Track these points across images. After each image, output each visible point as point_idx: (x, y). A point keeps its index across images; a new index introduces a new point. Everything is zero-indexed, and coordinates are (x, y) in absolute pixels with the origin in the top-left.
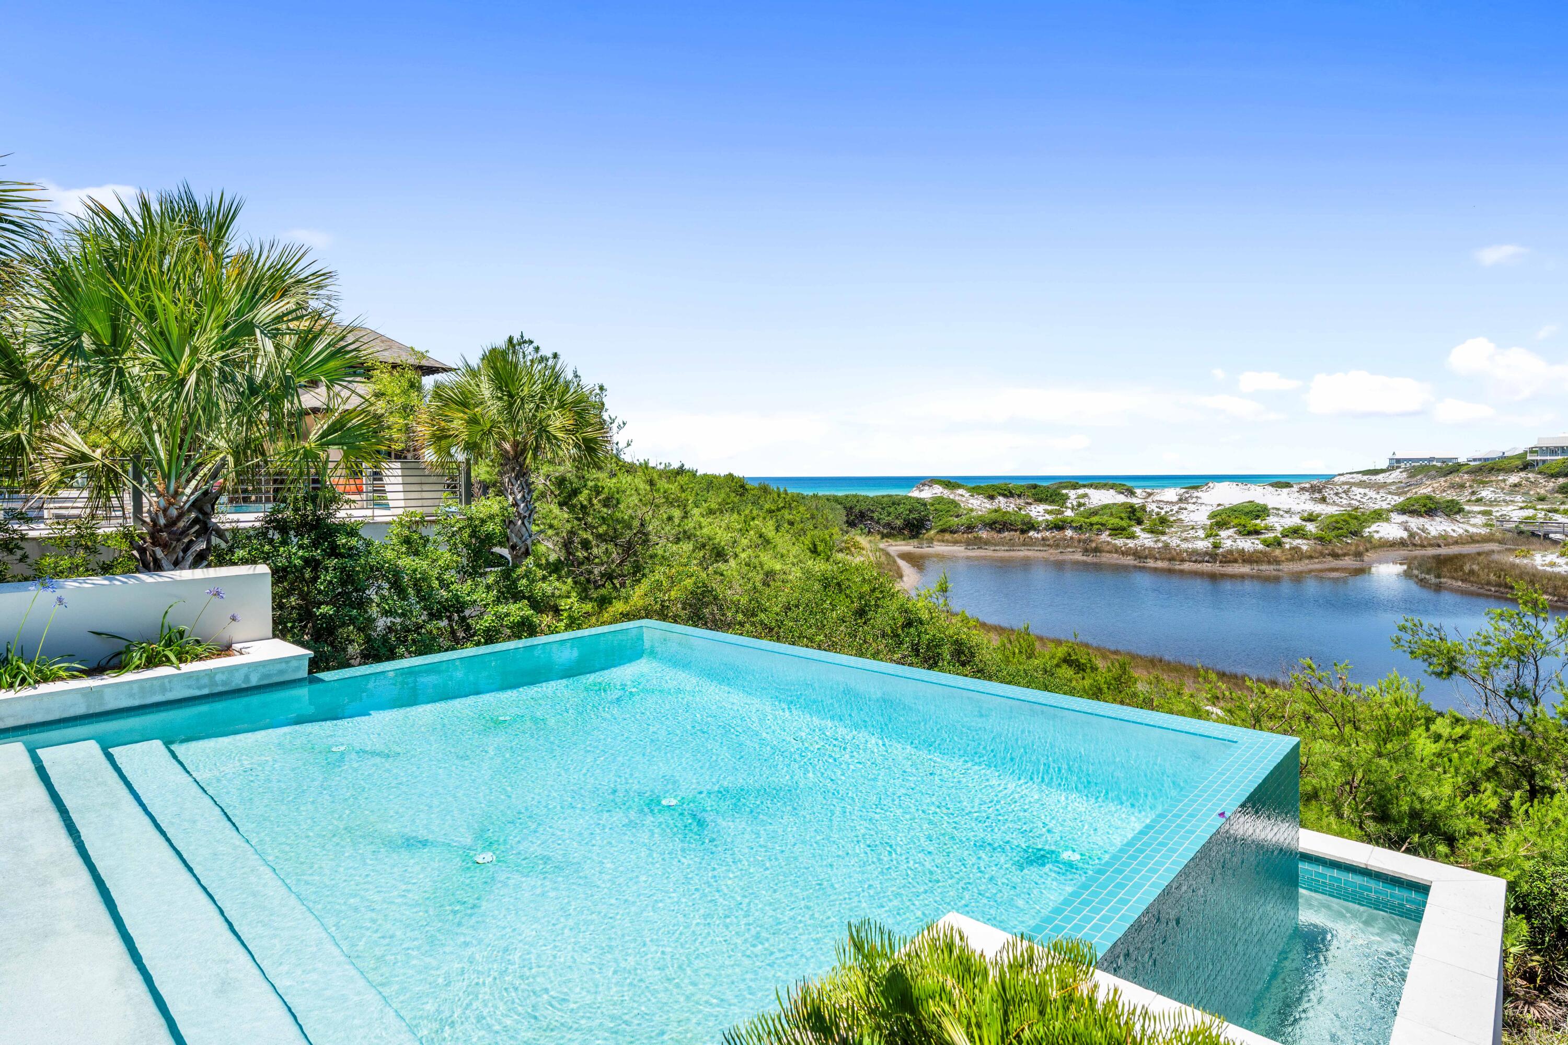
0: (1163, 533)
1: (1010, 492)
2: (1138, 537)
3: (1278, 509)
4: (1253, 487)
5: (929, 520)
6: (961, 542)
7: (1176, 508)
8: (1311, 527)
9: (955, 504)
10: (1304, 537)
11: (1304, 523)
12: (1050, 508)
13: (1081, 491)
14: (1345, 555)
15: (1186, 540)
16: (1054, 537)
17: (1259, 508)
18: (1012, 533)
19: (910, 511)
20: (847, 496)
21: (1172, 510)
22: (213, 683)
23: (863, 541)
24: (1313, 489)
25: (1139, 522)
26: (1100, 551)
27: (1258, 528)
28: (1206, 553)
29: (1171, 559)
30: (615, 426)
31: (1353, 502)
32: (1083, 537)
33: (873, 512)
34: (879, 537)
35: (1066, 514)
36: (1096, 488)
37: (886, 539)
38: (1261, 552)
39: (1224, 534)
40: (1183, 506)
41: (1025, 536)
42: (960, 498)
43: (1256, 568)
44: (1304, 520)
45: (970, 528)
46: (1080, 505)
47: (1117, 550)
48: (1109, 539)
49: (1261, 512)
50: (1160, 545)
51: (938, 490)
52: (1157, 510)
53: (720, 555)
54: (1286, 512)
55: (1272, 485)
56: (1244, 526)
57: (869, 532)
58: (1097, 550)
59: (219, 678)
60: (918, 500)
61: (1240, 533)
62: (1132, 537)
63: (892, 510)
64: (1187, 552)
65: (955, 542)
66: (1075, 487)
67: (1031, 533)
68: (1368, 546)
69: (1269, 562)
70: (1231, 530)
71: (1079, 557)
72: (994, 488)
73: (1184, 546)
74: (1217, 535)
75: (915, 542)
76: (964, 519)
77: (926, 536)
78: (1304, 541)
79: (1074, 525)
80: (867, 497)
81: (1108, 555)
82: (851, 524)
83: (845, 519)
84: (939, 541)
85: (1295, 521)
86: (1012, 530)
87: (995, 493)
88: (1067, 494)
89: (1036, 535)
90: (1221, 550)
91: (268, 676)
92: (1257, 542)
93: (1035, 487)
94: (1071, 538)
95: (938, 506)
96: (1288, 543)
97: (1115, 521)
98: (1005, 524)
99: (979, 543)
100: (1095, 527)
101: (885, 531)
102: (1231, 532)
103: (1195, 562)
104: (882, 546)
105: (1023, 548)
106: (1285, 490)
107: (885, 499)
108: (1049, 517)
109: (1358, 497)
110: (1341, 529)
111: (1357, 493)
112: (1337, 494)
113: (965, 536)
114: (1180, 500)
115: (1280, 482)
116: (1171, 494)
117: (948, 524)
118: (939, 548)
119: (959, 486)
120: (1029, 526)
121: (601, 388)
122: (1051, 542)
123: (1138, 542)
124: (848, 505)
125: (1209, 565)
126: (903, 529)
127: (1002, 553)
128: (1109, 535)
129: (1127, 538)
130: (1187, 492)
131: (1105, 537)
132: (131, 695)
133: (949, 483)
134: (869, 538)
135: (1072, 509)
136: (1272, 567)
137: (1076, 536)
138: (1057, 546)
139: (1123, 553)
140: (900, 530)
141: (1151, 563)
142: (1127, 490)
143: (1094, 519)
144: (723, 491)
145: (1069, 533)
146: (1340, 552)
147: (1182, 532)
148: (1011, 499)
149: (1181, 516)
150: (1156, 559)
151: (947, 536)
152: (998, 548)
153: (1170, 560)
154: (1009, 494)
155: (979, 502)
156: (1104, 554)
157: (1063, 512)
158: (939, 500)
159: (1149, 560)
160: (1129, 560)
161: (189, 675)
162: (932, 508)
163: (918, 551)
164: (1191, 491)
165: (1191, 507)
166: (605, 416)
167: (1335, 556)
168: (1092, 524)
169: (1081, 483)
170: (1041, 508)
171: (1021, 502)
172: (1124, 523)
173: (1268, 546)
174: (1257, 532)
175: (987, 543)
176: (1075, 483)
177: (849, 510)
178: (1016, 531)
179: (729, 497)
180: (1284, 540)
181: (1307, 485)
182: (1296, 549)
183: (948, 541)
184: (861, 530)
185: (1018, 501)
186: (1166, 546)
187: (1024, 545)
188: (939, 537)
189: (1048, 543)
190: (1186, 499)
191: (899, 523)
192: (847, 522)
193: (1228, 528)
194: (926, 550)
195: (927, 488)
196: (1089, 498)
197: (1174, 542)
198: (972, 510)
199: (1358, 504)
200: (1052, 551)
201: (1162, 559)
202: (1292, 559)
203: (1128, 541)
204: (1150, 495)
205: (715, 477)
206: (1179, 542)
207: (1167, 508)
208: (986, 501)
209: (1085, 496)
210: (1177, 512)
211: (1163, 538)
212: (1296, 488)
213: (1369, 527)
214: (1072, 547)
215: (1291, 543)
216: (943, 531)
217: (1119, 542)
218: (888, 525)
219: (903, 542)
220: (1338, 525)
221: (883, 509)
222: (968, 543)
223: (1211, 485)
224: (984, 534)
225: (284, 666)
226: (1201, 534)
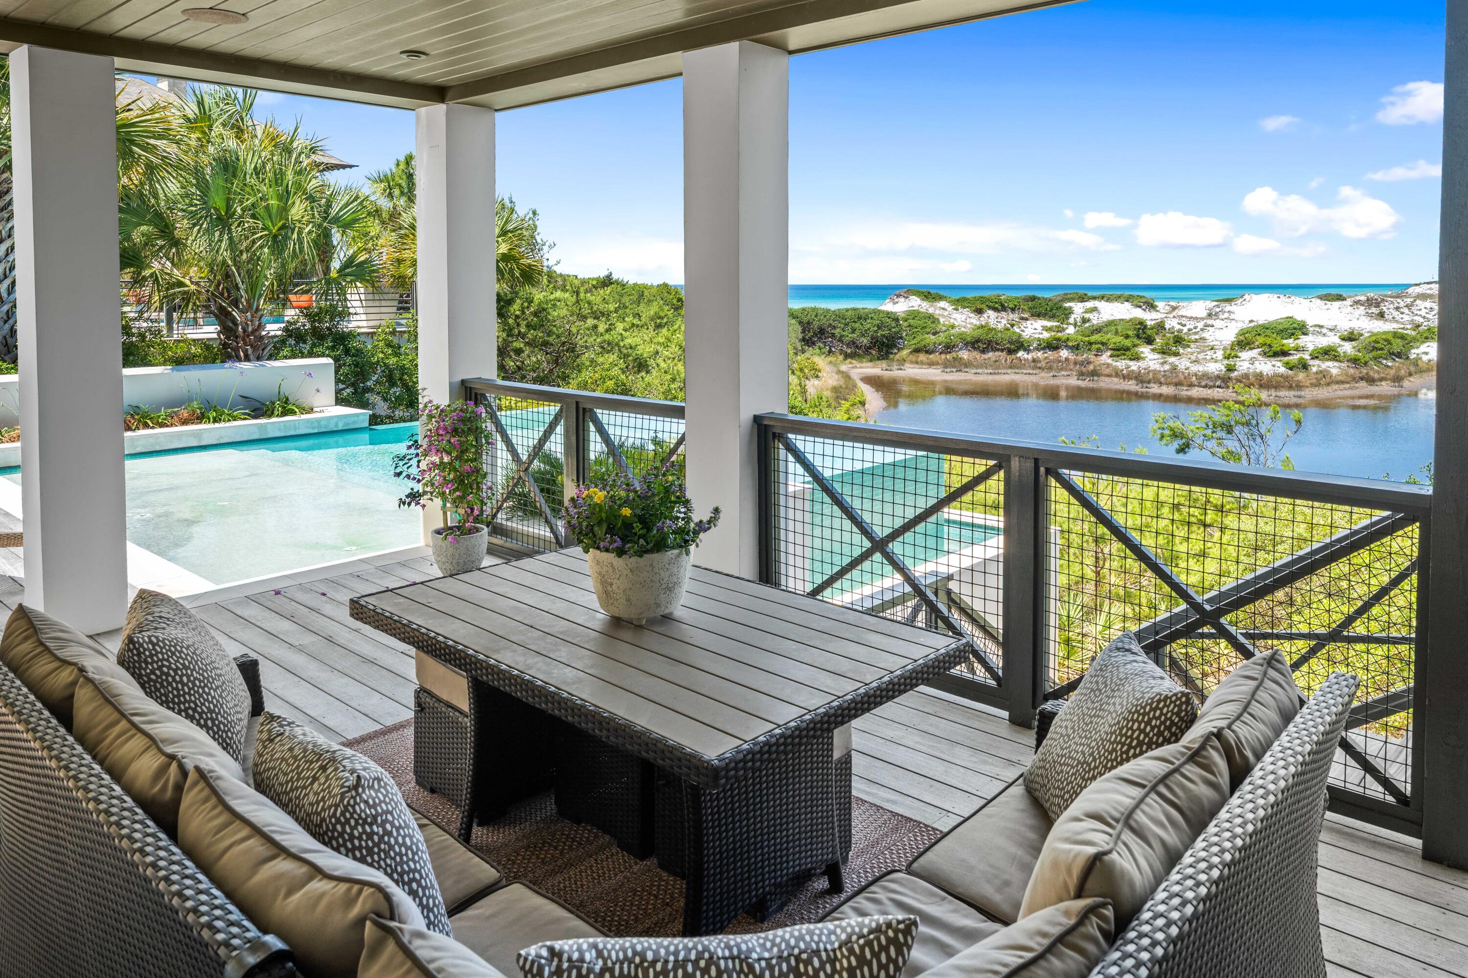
0: (1176, 354)
1: (1002, 305)
2: (1144, 359)
3: (1321, 327)
4: (1297, 300)
5: (901, 338)
6: (937, 364)
7: (1200, 325)
8: (1348, 348)
9: (933, 319)
10: (1336, 358)
11: (1342, 343)
12: (1049, 324)
13: (1090, 304)
14: (1381, 379)
15: (1196, 361)
16: (1046, 358)
17: (1295, 325)
18: (997, 353)
19: (879, 327)
20: (804, 310)
21: (1195, 328)
22: (320, 426)
23: (820, 361)
24: (1370, 302)
25: (1150, 341)
26: (1098, 375)
27: (1285, 348)
28: (1218, 377)
29: (1178, 384)
30: (546, 248)
31: (1416, 318)
32: (1080, 358)
33: (835, 328)
34: (841, 357)
35: (1067, 331)
36: (1109, 299)
37: (849, 360)
38: (1282, 376)
39: (1245, 355)
40: (1210, 322)
41: (1013, 356)
42: (941, 312)
43: (1274, 394)
44: (1343, 339)
45: (949, 348)
46: (1085, 321)
47: (1117, 374)
48: (1110, 361)
49: (1298, 329)
50: (1167, 367)
51: (916, 303)
52: (1178, 327)
53: (641, 366)
54: (1331, 330)
55: (1322, 298)
56: (1270, 346)
57: (830, 352)
58: (1095, 373)
59: (323, 423)
60: (888, 314)
61: (1264, 354)
62: (1137, 358)
63: (857, 325)
64: (1196, 375)
65: (931, 364)
66: (1082, 299)
67: (1021, 354)
68: (1412, 369)
69: (1290, 388)
70: (1256, 351)
71: (1074, 381)
72: (982, 300)
73: (1194, 368)
74: (1237, 357)
75: (884, 364)
76: (942, 337)
77: (897, 357)
78: (1336, 364)
79: (1070, 344)
80: (828, 311)
81: (1107, 379)
82: (808, 342)
83: (801, 336)
84: (912, 362)
85: (1333, 340)
86: (998, 350)
87: (984, 306)
88: (1071, 308)
89: (1026, 356)
90: (1236, 373)
91: (348, 424)
92: (1279, 364)
93: (1033, 299)
94: (1067, 359)
95: (912, 322)
96: (1316, 366)
97: (1119, 340)
98: (989, 343)
99: (960, 365)
100: (1095, 347)
101: (849, 351)
102: (1254, 353)
103: (1205, 386)
104: (844, 368)
105: (1009, 371)
106: (1337, 304)
107: (849, 313)
108: (1046, 335)
109: (1423, 313)
110: (1381, 349)
111: (1422, 307)
112: (1397, 309)
113: (943, 356)
114: (1210, 315)
115: (1330, 295)
116: (1198, 308)
117: (923, 343)
118: (911, 371)
119: (941, 298)
120: (1019, 345)
121: (534, 213)
122: (1043, 364)
123: (1142, 364)
124: (805, 320)
125: (1220, 390)
126: (870, 348)
127: (984, 377)
128: (1111, 356)
129: (1131, 359)
130: (1218, 306)
131: (1105, 358)
132: (280, 430)
133: (929, 294)
134: (830, 359)
135: (1075, 325)
136: (1292, 393)
137: (1072, 357)
138: (1050, 369)
139: (1124, 377)
140: (867, 349)
141: (1155, 389)
142: (1145, 303)
143: (1093, 338)
144: (655, 303)
145: (1064, 353)
146: (1376, 376)
147: (1199, 353)
148: (1003, 314)
149: (1205, 335)
150: (1161, 383)
151: (922, 357)
152: (980, 371)
153: (1176, 385)
154: (1000, 307)
155: (964, 317)
156: (1102, 378)
157: (1064, 330)
158: (913, 314)
159: (1152, 385)
160: (1131, 386)
161: (308, 421)
162: (906, 324)
163: (887, 374)
164: (1223, 304)
165: (1218, 323)
166: (538, 238)
167: (1371, 381)
168: (1091, 344)
169: (1090, 294)
170: (1040, 323)
171: (1015, 316)
172: (1127, 343)
173: (1291, 369)
174: (1285, 353)
175: (967, 365)
176: (1082, 294)
177: (805, 326)
178: (1002, 351)
179: (662, 310)
180: (1311, 362)
181: (1363, 298)
182: (1324, 374)
183: (922, 363)
184: (820, 349)
185: (1011, 316)
186: (1174, 368)
187: (1011, 367)
188: (912, 358)
189: (1039, 365)
190: (1216, 314)
191: (865, 341)
192: (804, 340)
193: (1251, 349)
194: (896, 373)
195: (902, 299)
196: (1099, 313)
197: (1182, 363)
198: (953, 327)
199: (1421, 320)
200: (1043, 374)
201: (1168, 384)
202: (1317, 385)
203: (1131, 363)
204: (1174, 308)
205: (646, 287)
206: (1188, 364)
207: (1190, 325)
208: (972, 315)
209: (1094, 310)
210: (1202, 330)
211: (1172, 359)
212: (1349, 302)
213: (1418, 348)
214: (1066, 370)
215: (1319, 366)
216: (917, 351)
217: (1121, 364)
218: (853, 343)
219: (870, 364)
220: (1377, 345)
221: (846, 325)
222: (946, 365)
223: (1247, 297)
224: (965, 355)
225: (355, 419)
226: (1219, 354)
